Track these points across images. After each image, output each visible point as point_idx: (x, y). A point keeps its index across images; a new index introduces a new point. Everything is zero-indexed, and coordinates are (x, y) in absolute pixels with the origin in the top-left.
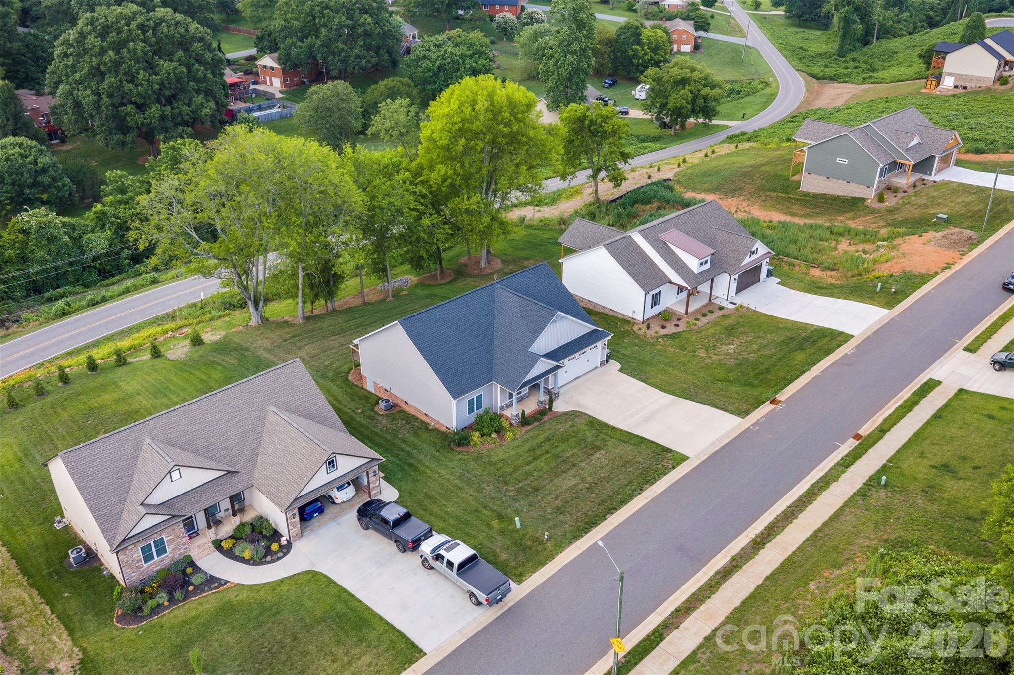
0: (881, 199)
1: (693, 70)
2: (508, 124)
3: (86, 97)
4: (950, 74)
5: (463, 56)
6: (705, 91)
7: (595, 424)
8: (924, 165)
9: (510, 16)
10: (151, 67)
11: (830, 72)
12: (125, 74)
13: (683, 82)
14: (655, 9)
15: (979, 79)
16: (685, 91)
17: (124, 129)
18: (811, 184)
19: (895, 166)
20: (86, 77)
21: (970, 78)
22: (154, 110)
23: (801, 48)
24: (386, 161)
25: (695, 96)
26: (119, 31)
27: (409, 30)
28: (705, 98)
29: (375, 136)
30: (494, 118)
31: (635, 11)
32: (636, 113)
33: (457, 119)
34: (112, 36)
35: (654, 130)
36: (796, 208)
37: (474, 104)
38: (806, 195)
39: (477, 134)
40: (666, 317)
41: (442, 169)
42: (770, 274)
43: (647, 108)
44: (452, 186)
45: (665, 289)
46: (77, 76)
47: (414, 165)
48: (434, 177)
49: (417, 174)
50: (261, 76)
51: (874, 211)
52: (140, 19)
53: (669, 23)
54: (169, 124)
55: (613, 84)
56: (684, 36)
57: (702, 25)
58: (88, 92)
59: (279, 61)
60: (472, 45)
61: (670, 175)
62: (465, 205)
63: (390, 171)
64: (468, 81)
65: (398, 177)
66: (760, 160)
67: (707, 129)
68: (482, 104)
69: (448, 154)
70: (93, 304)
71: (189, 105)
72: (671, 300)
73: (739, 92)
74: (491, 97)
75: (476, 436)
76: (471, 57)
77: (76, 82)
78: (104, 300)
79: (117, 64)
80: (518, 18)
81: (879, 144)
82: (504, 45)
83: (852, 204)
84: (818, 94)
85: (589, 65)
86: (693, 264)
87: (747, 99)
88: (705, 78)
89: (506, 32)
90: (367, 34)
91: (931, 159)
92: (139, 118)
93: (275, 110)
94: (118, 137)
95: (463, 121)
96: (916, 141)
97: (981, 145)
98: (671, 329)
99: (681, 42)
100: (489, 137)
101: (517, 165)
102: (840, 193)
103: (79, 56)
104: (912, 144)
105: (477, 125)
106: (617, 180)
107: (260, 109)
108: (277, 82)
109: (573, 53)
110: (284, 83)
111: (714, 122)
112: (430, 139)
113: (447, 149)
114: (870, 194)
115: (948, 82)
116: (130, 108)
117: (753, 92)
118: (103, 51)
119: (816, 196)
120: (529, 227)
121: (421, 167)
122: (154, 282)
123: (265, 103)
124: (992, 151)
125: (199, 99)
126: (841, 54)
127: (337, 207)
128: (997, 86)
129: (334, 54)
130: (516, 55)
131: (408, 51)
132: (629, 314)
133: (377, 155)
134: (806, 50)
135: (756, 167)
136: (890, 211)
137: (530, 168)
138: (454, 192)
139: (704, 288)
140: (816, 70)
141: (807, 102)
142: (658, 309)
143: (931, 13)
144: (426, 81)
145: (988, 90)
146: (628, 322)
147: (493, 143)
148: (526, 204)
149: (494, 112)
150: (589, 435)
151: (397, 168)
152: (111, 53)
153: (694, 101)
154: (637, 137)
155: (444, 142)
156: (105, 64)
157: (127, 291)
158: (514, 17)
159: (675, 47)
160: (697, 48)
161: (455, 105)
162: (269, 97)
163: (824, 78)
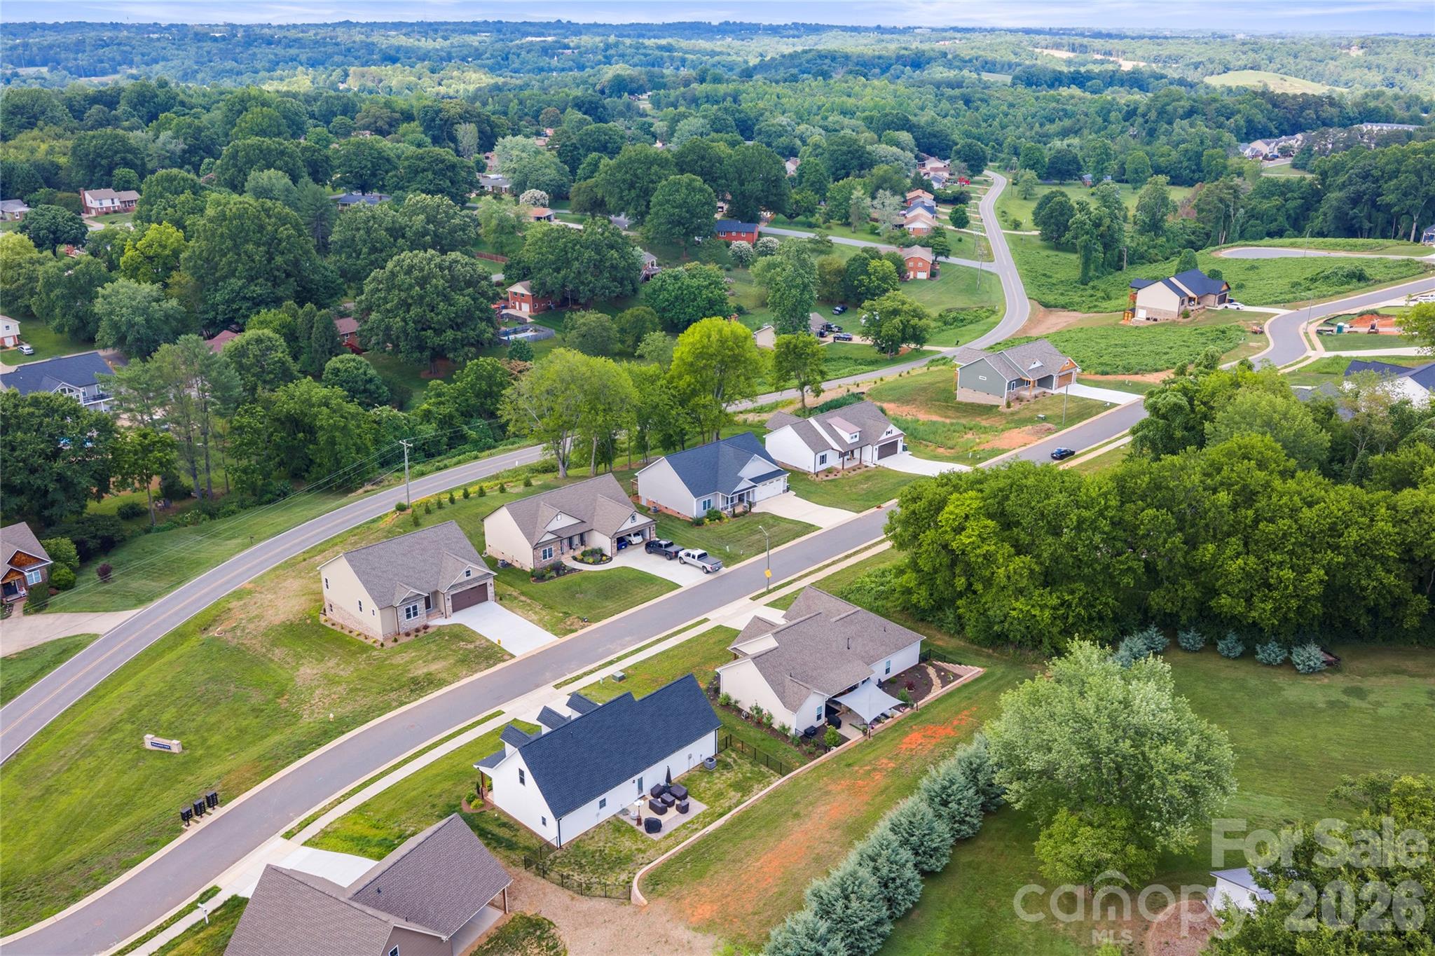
0: (1009, 406)
1: (904, 303)
2: (732, 349)
3: (397, 323)
4: (1143, 308)
5: (698, 287)
6: (915, 321)
7: (774, 517)
8: (1045, 382)
9: (745, 244)
10: (447, 299)
11: (1062, 300)
12: (428, 305)
13: (895, 312)
14: (897, 232)
15: (1166, 313)
16: (897, 320)
17: (421, 348)
18: (964, 395)
19: (1021, 382)
20: (397, 307)
21: (1159, 312)
22: (450, 334)
23: (1045, 275)
24: (651, 373)
25: (905, 325)
26: (422, 270)
27: (647, 259)
28: (914, 327)
29: (641, 357)
30: (722, 346)
31: (878, 234)
32: (857, 339)
33: (698, 346)
34: (416, 273)
35: (874, 354)
36: (950, 413)
37: (709, 337)
38: (960, 403)
39: (711, 356)
40: (829, 471)
41: (687, 378)
42: (905, 449)
43: (866, 334)
44: (694, 390)
45: (829, 453)
46: (388, 306)
47: (668, 376)
48: (682, 384)
49: (670, 382)
50: (511, 302)
51: (1002, 414)
52: (438, 260)
53: (906, 250)
54: (458, 345)
55: (844, 310)
56: (920, 264)
57: (942, 251)
58: (398, 319)
59: (531, 289)
60: (709, 276)
61: (865, 390)
62: (702, 402)
63: (652, 380)
64: (705, 321)
65: (659, 383)
66: (938, 379)
67: (918, 354)
68: (715, 337)
69: (692, 368)
70: (439, 469)
71: (474, 330)
72: (833, 461)
73: (962, 321)
74: (720, 331)
75: (707, 521)
76: (707, 287)
77: (388, 311)
78: (446, 467)
79: (422, 298)
80: (754, 246)
81: (1009, 366)
82: (738, 272)
83: (988, 410)
84: (1039, 322)
85: (811, 298)
86: (847, 437)
87: (970, 327)
88: (914, 311)
89: (742, 261)
90: (614, 267)
91: (1050, 377)
92: (437, 340)
93: (529, 334)
94: (416, 355)
95: (703, 347)
96: (1038, 364)
97: (1108, 369)
98: (831, 477)
99: (916, 269)
100: (719, 358)
101: (738, 377)
102: (983, 402)
103: (389, 290)
104: (1033, 366)
105: (711, 350)
106: (818, 392)
107: (515, 332)
108: (526, 308)
109: (796, 287)
110: (533, 309)
111: (926, 347)
112: (681, 359)
113: (692, 364)
114: (1002, 402)
115: (1141, 315)
116: (429, 332)
117: (976, 320)
118: (411, 287)
119: (966, 404)
120: (750, 425)
121: (672, 377)
122: (476, 458)
123: (519, 327)
124: (1115, 373)
125: (483, 325)
126: (1084, 281)
127: (622, 401)
128: (1181, 319)
129: (582, 283)
130: (750, 282)
131: (647, 278)
132: (806, 469)
133: (644, 368)
134: (1050, 277)
135: (931, 384)
136: (1012, 414)
137: (748, 379)
138: (694, 393)
139: (857, 453)
140: (1050, 298)
141: (1024, 329)
142: (824, 466)
143: (1193, 238)
144: (664, 310)
145: (1173, 323)
146: (806, 474)
147: (722, 362)
148: (750, 411)
149: (723, 342)
150: (771, 522)
151: (658, 378)
152: (417, 288)
153: (903, 331)
154: (856, 360)
155: (690, 360)
156: (412, 297)
157: (459, 463)
158: (749, 246)
159: (912, 275)
160: (933, 275)
161: (697, 337)
162: (521, 321)
163: (1056, 307)
